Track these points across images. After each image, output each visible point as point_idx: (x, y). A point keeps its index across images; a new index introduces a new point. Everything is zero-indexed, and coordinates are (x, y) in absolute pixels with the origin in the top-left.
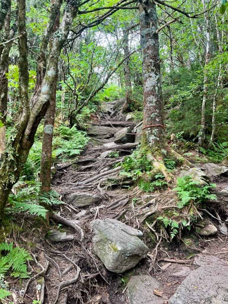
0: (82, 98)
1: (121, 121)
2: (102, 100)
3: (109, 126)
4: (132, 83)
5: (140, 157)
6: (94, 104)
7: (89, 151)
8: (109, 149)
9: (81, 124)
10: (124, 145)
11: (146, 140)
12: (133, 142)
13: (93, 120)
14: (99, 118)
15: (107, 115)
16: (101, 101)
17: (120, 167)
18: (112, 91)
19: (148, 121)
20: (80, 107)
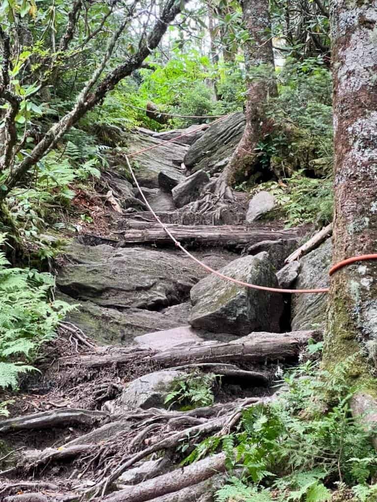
0: (38, 111)
1: (222, 220)
2: (130, 122)
3: (165, 244)
4: (279, 43)
5: (321, 408)
6: (91, 138)
7: (63, 368)
8: (164, 364)
9: (27, 236)
10: (238, 342)
11: (347, 326)
12: (285, 326)
13: (88, 214)
14: (118, 208)
15: (156, 190)
16: (130, 127)
17: (216, 459)
18: (182, 79)
19: (356, 233)
20: (29, 154)
